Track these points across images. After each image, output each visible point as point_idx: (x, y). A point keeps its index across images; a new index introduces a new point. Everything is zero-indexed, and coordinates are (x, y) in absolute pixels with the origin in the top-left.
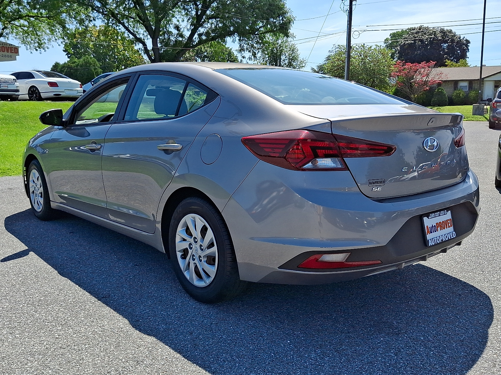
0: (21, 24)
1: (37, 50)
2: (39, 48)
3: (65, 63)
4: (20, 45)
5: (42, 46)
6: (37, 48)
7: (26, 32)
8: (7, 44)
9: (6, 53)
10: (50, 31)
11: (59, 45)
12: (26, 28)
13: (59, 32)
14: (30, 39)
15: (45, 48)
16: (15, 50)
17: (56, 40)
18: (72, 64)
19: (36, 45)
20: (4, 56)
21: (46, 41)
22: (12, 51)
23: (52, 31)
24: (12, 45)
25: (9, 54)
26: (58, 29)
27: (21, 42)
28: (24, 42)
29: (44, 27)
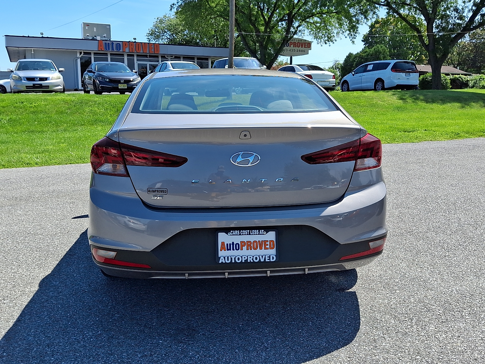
0: (315, 21)
1: (326, 43)
2: (328, 41)
3: (358, 53)
4: (313, 40)
5: (331, 39)
6: (327, 42)
7: (319, 28)
8: (301, 40)
9: (300, 48)
10: (338, 25)
11: (346, 37)
12: (318, 25)
13: (346, 25)
14: (321, 34)
15: (334, 41)
16: (308, 45)
17: (343, 32)
18: (363, 54)
19: (326, 38)
20: (298, 51)
21: (335, 35)
22: (306, 46)
23: (341, 25)
24: (306, 40)
25: (303, 49)
26: (346, 22)
27: (313, 37)
28: (316, 37)
29: (334, 21)
